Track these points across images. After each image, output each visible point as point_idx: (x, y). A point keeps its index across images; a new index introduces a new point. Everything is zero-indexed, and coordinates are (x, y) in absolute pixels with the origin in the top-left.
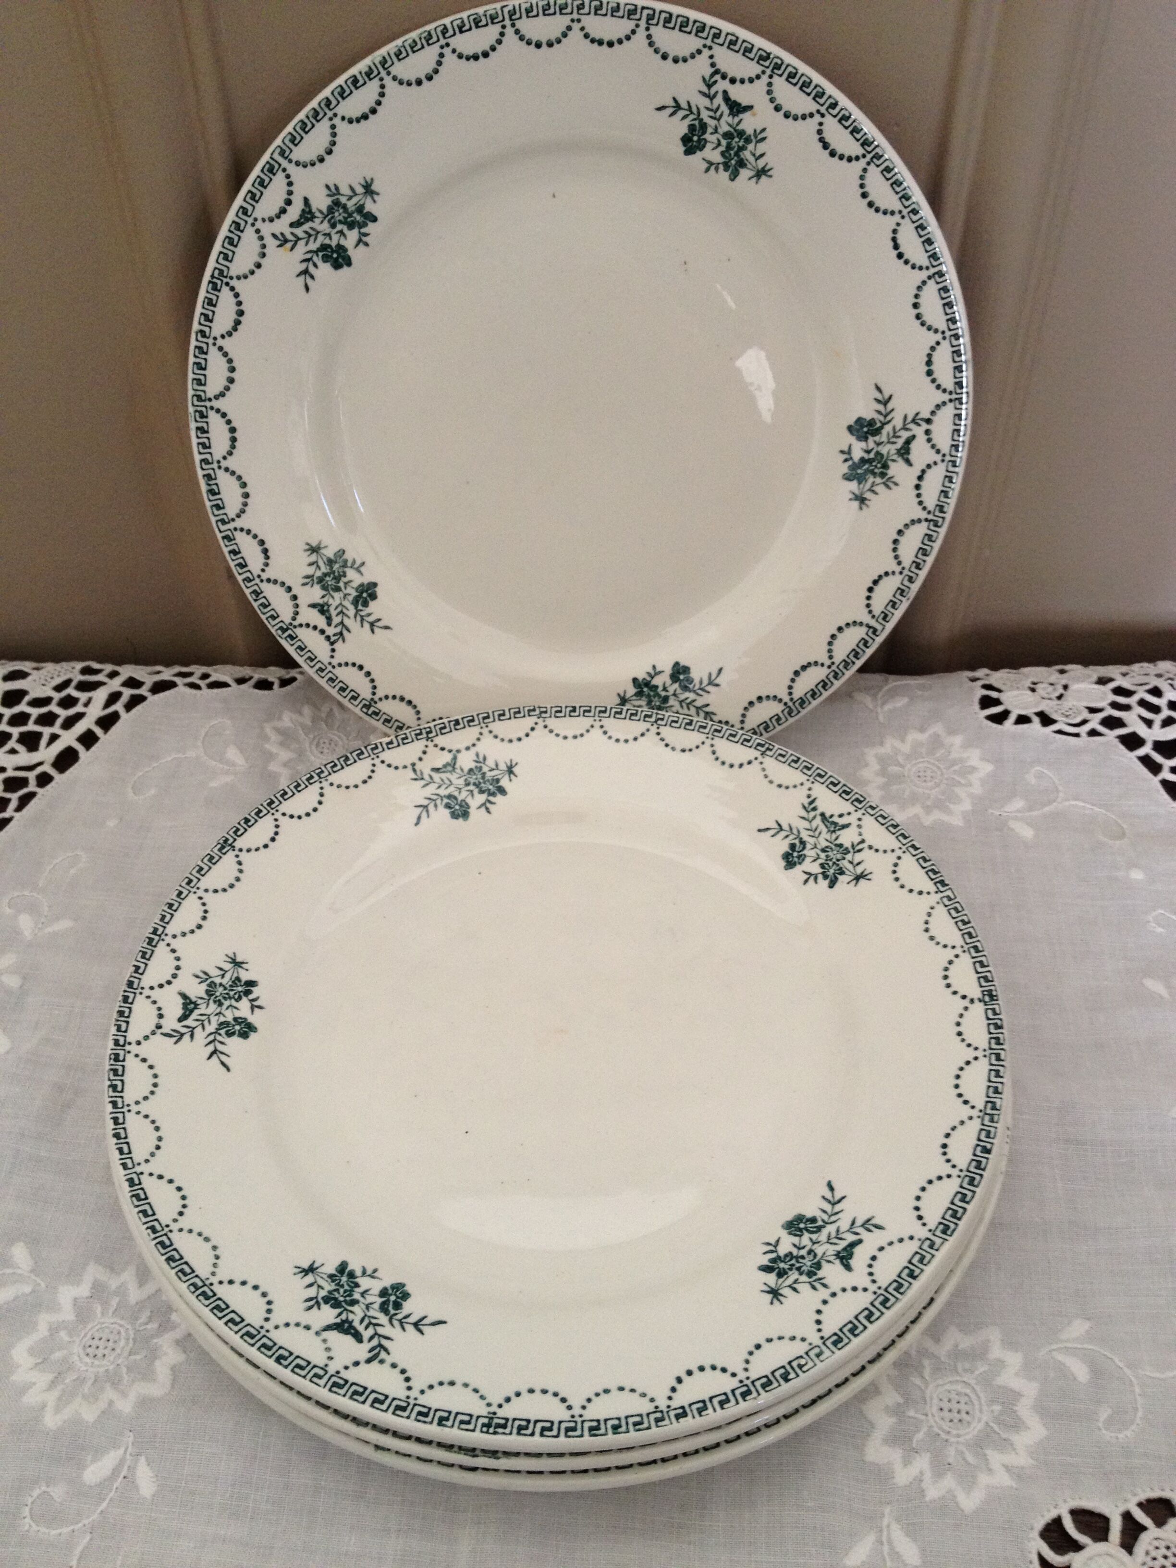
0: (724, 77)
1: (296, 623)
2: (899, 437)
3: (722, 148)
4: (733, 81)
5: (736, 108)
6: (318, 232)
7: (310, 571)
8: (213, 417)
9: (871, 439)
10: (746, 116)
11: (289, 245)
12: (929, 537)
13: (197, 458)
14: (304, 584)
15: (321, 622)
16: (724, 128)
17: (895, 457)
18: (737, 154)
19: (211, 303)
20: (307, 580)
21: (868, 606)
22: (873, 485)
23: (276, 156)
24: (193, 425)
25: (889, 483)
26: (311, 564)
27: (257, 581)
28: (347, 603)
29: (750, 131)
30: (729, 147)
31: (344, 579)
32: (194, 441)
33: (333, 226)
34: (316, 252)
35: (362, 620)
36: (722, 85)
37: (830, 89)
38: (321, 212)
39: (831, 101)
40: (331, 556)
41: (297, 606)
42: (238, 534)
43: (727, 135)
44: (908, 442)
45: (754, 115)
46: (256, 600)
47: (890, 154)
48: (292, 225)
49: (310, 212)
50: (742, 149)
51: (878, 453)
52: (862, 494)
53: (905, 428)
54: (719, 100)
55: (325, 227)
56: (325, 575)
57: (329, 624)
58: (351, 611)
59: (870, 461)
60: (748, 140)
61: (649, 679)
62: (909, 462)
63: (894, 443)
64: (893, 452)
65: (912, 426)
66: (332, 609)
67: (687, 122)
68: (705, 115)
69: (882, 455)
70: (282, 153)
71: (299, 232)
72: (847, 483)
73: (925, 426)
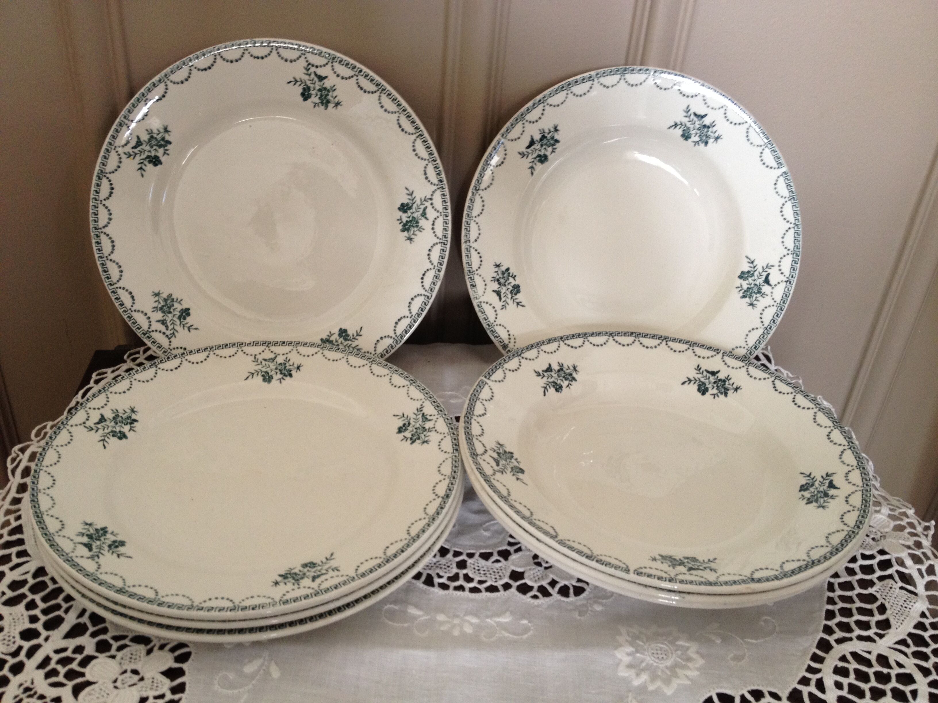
0: (313, 66)
1: (150, 330)
2: (420, 208)
3: (319, 96)
4: (317, 67)
5: (321, 78)
6: (145, 151)
7: (156, 305)
8: (103, 237)
9: (409, 212)
10: (325, 81)
11: (132, 157)
12: (443, 250)
13: (97, 256)
14: (153, 311)
15: (163, 328)
16: (318, 87)
17: (420, 217)
18: (325, 98)
19: (98, 185)
20: (154, 309)
21: (423, 286)
22: (414, 231)
23: (122, 119)
24: (94, 241)
25: (421, 229)
26: (156, 302)
27: (129, 311)
28: (175, 319)
29: (328, 87)
30: (321, 95)
31: (173, 308)
32: (95, 248)
33: (152, 147)
34: (145, 159)
35: (184, 326)
36: (313, 69)
37: (358, 65)
38: (145, 141)
39: (359, 70)
40: (166, 297)
41: (150, 322)
42: (118, 290)
43: (320, 90)
44: (425, 209)
45: (329, 80)
46: (130, 321)
47: (389, 88)
48: (133, 148)
49: (140, 142)
50: (327, 95)
51: (413, 217)
52: (410, 236)
53: (422, 204)
54: (313, 76)
55: (148, 148)
56: (163, 306)
57: (167, 329)
58: (178, 322)
59: (410, 221)
60: (329, 91)
61: (328, 338)
62: (427, 219)
63: (419, 211)
64: (419, 215)
65: (424, 203)
66: (168, 322)
67: (301, 87)
68: (308, 83)
69: (415, 218)
70: (125, 117)
71: (136, 151)
72: (402, 233)
73: (430, 202)
